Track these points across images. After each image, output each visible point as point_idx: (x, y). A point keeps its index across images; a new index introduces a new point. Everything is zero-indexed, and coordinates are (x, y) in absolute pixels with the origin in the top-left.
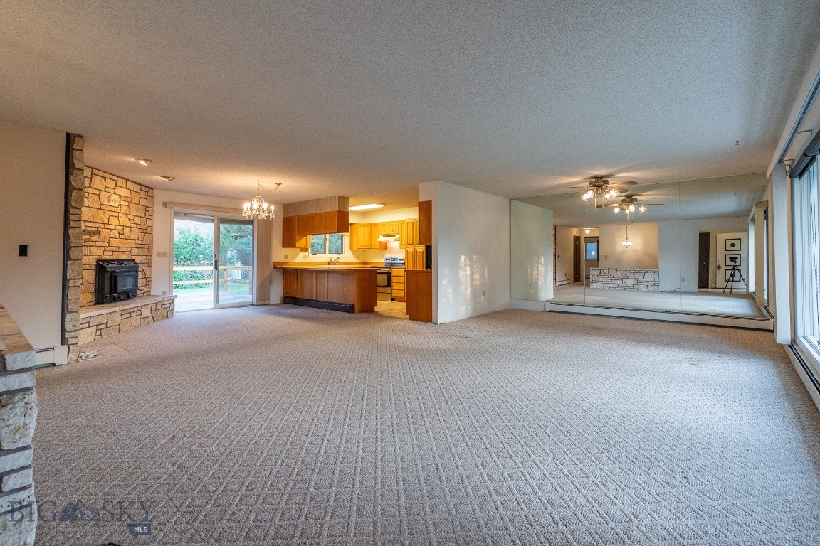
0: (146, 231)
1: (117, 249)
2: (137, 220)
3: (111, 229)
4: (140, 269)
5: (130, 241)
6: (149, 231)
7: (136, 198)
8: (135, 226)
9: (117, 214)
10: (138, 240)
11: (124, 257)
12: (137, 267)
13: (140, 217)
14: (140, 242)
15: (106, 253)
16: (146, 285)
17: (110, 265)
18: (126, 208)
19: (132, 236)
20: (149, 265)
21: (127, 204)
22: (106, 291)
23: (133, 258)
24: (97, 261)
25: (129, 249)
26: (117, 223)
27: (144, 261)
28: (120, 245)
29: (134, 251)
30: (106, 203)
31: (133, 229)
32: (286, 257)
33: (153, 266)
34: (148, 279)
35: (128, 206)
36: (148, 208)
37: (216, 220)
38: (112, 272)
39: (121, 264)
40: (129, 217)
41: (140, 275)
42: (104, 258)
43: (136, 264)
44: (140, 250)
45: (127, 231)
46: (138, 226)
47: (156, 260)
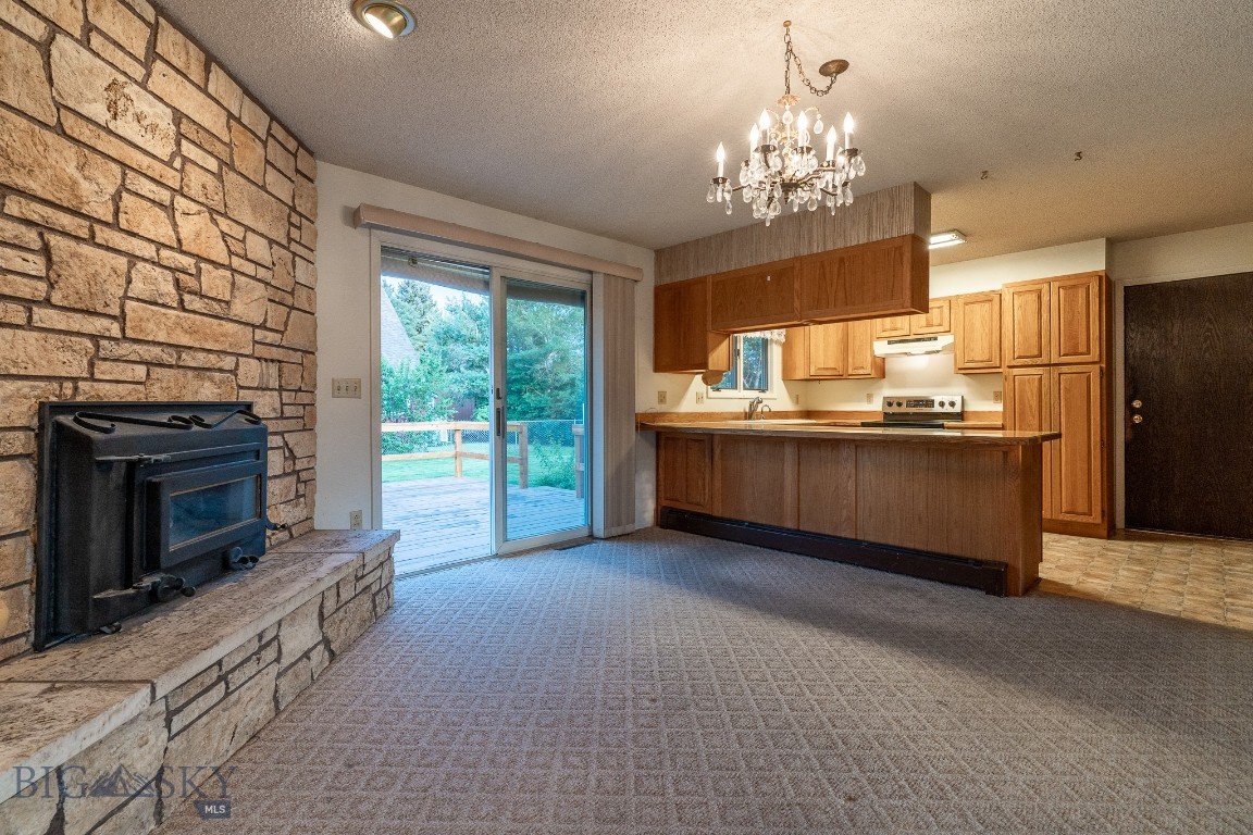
0: (292, 300)
1: (168, 357)
2: (258, 248)
3: (133, 259)
4: (274, 441)
5: (230, 327)
6: (301, 302)
7: (250, 158)
8: (249, 269)
9: (165, 196)
10: (263, 326)
11: (207, 392)
12: (263, 434)
13: (271, 242)
14: (271, 337)
15: (103, 371)
16: (298, 496)
17: (122, 430)
18: (210, 181)
19: (238, 309)
20: (307, 424)
21: (212, 164)
22: (94, 569)
23: (246, 396)
24: (47, 410)
25: (228, 362)
26: (164, 232)
27: (288, 411)
28: (185, 340)
29: (251, 371)
30: (99, 111)
31: (241, 280)
32: (662, 398)
33: (318, 428)
34: (304, 476)
35: (219, 177)
36: (297, 219)
37: (496, 283)
38: (132, 466)
39: (187, 423)
40: (224, 224)
41: (275, 463)
42: (87, 392)
43: (256, 420)
44: (273, 369)
45: (214, 281)
46: (262, 273)
47: (327, 406)
